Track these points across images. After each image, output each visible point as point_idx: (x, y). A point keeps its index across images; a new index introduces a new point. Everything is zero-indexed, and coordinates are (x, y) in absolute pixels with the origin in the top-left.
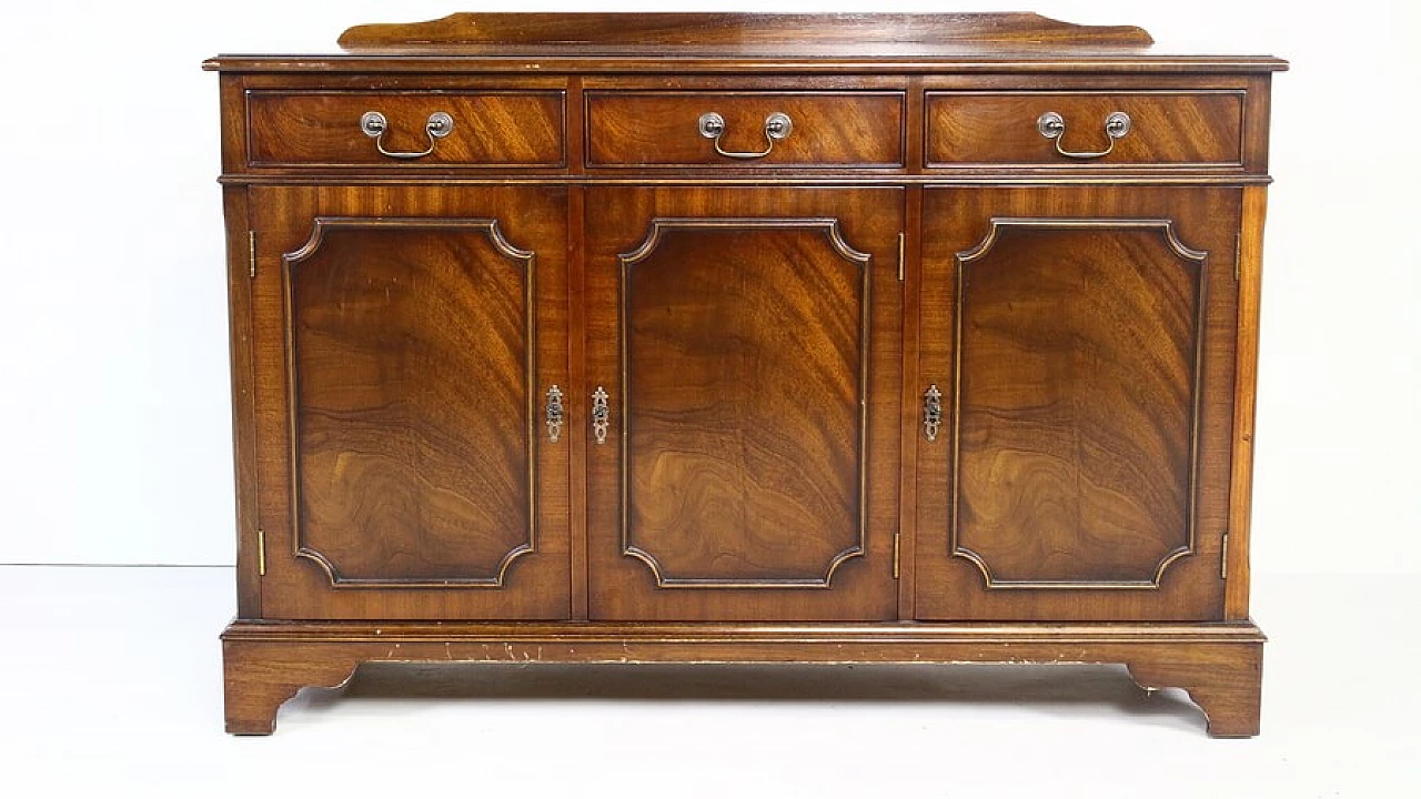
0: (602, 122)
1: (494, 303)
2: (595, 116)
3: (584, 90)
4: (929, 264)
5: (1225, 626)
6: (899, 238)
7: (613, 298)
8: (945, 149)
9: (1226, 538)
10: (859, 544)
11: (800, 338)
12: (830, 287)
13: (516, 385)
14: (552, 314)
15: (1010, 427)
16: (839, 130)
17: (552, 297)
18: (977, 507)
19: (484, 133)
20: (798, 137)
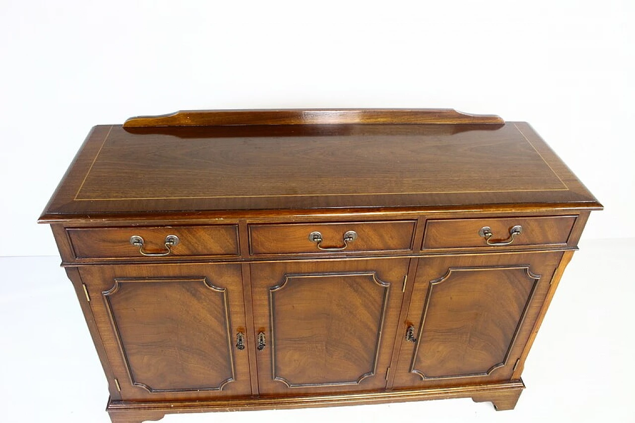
0: (258, 237)
1: (209, 306)
2: (254, 235)
3: (248, 224)
4: (416, 285)
5: (511, 383)
6: (405, 277)
7: (266, 303)
8: (432, 243)
9: (519, 360)
10: (373, 371)
11: (354, 312)
12: (370, 295)
13: (222, 333)
14: (237, 309)
15: (442, 335)
16: (381, 236)
17: (236, 303)
18: (422, 359)
19: (196, 243)
20: (360, 240)
